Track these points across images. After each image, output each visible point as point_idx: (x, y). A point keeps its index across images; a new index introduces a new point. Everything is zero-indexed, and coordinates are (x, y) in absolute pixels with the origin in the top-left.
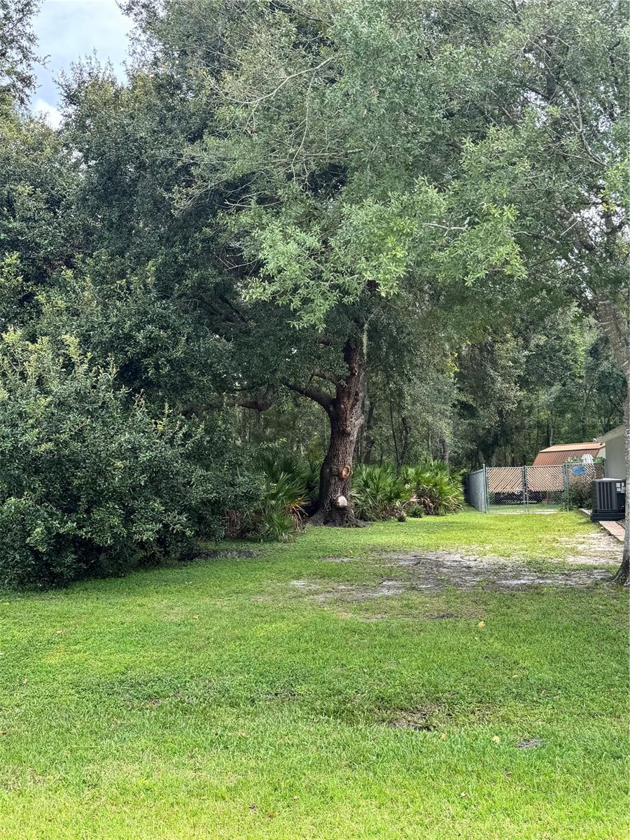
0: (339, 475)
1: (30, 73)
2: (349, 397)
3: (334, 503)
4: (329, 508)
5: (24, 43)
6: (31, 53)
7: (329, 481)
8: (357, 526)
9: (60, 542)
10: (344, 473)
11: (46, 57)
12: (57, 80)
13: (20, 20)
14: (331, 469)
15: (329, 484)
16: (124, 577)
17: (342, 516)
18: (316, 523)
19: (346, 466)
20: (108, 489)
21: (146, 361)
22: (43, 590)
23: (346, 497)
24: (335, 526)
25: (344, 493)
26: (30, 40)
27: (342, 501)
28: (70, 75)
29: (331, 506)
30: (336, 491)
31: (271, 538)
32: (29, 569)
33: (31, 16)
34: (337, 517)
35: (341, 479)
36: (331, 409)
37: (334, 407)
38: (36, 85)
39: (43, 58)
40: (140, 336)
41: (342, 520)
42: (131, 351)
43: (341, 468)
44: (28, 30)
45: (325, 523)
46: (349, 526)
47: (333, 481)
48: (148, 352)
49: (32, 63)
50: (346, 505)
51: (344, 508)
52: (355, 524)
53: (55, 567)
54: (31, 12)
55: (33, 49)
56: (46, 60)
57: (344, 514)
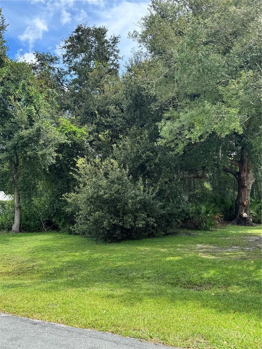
0: (243, 204)
1: (118, 63)
2: (245, 172)
3: (241, 216)
4: (239, 218)
5: (116, 53)
6: (118, 56)
7: (239, 206)
8: (252, 226)
9: (115, 227)
10: (245, 203)
11: (123, 57)
12: (125, 65)
13: (114, 45)
14: (239, 201)
15: (239, 208)
16: (140, 240)
17: (245, 221)
18: (233, 224)
19: (246, 200)
20: (128, 209)
21: (147, 164)
22: (111, 242)
23: (247, 213)
24: (242, 225)
25: (246, 212)
26: (118, 52)
27: (245, 215)
28: (129, 63)
29: (240, 217)
30: (242, 211)
31: (206, 229)
32: (106, 235)
33: (117, 44)
34: (243, 222)
35: (244, 206)
36: (237, 176)
37: (239, 176)
38: (120, 67)
39: (122, 57)
40: (144, 156)
41: (245, 223)
42: (141, 161)
43: (243, 201)
44: (116, 49)
45: (237, 224)
46: (248, 226)
47: (240, 207)
48: (147, 161)
49: (118, 59)
50: (247, 217)
51: (246, 218)
52: (251, 225)
53: (114, 235)
54: (117, 42)
55: (119, 55)
56: (123, 58)
57: (246, 221)
